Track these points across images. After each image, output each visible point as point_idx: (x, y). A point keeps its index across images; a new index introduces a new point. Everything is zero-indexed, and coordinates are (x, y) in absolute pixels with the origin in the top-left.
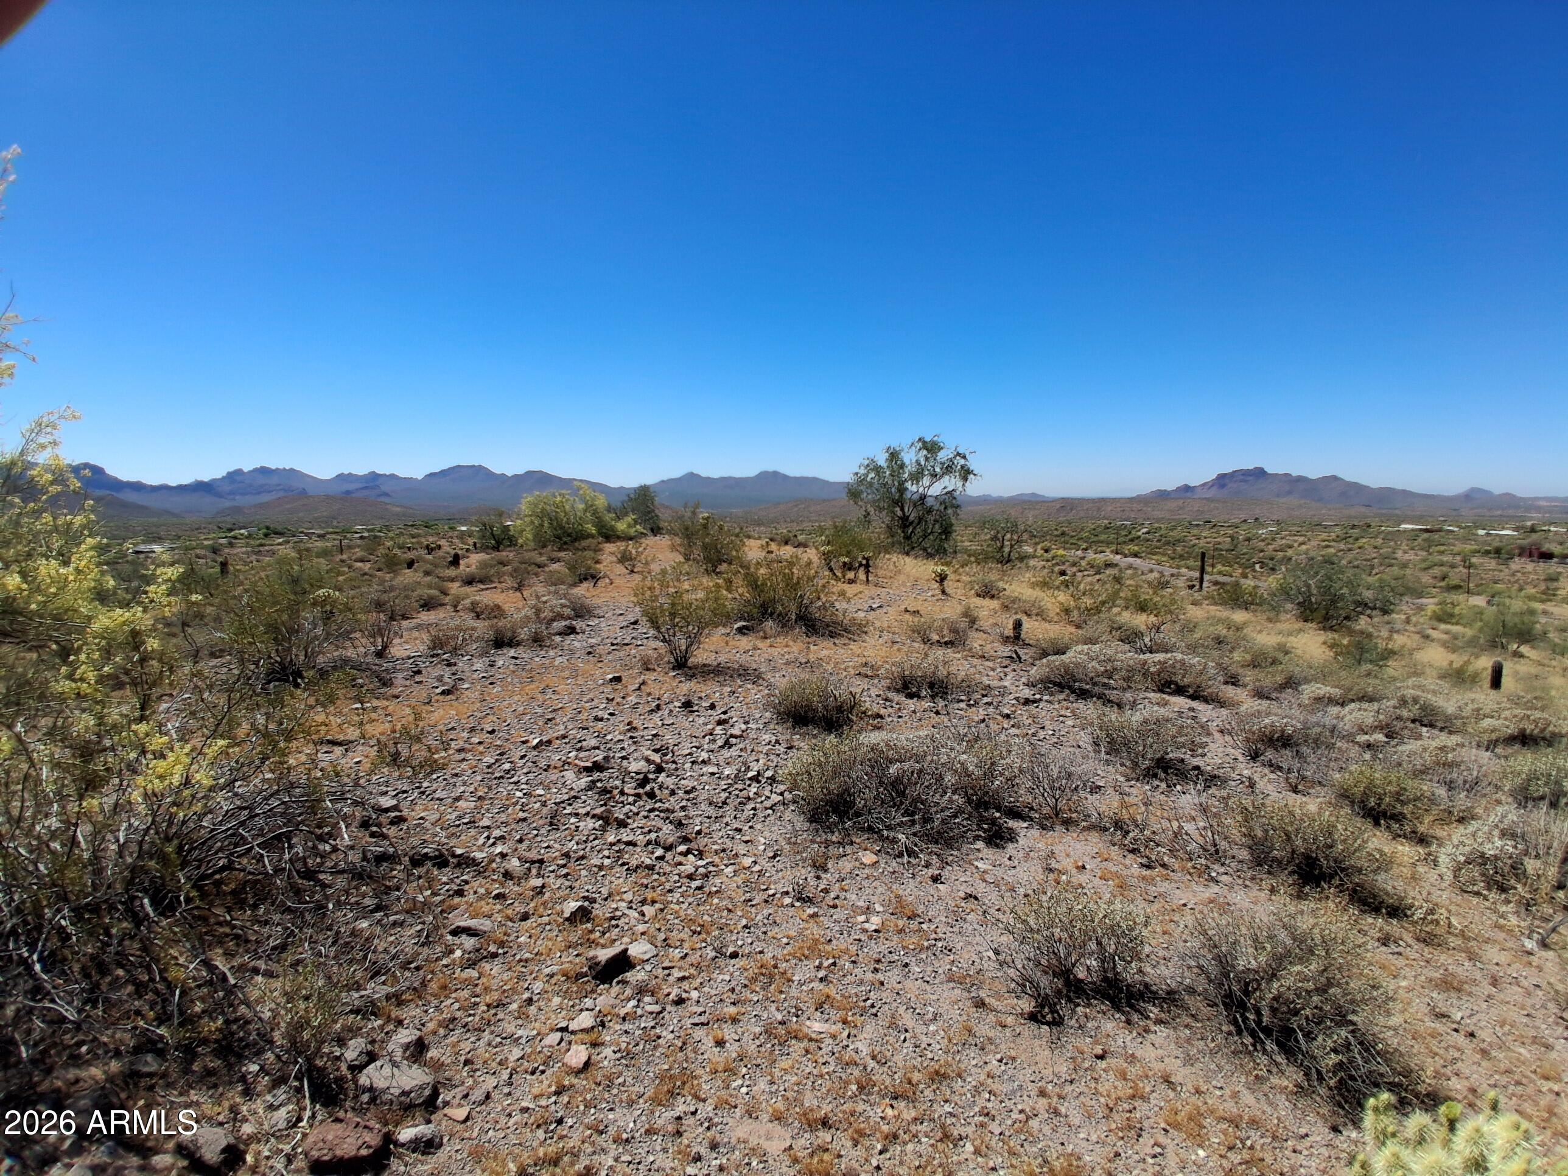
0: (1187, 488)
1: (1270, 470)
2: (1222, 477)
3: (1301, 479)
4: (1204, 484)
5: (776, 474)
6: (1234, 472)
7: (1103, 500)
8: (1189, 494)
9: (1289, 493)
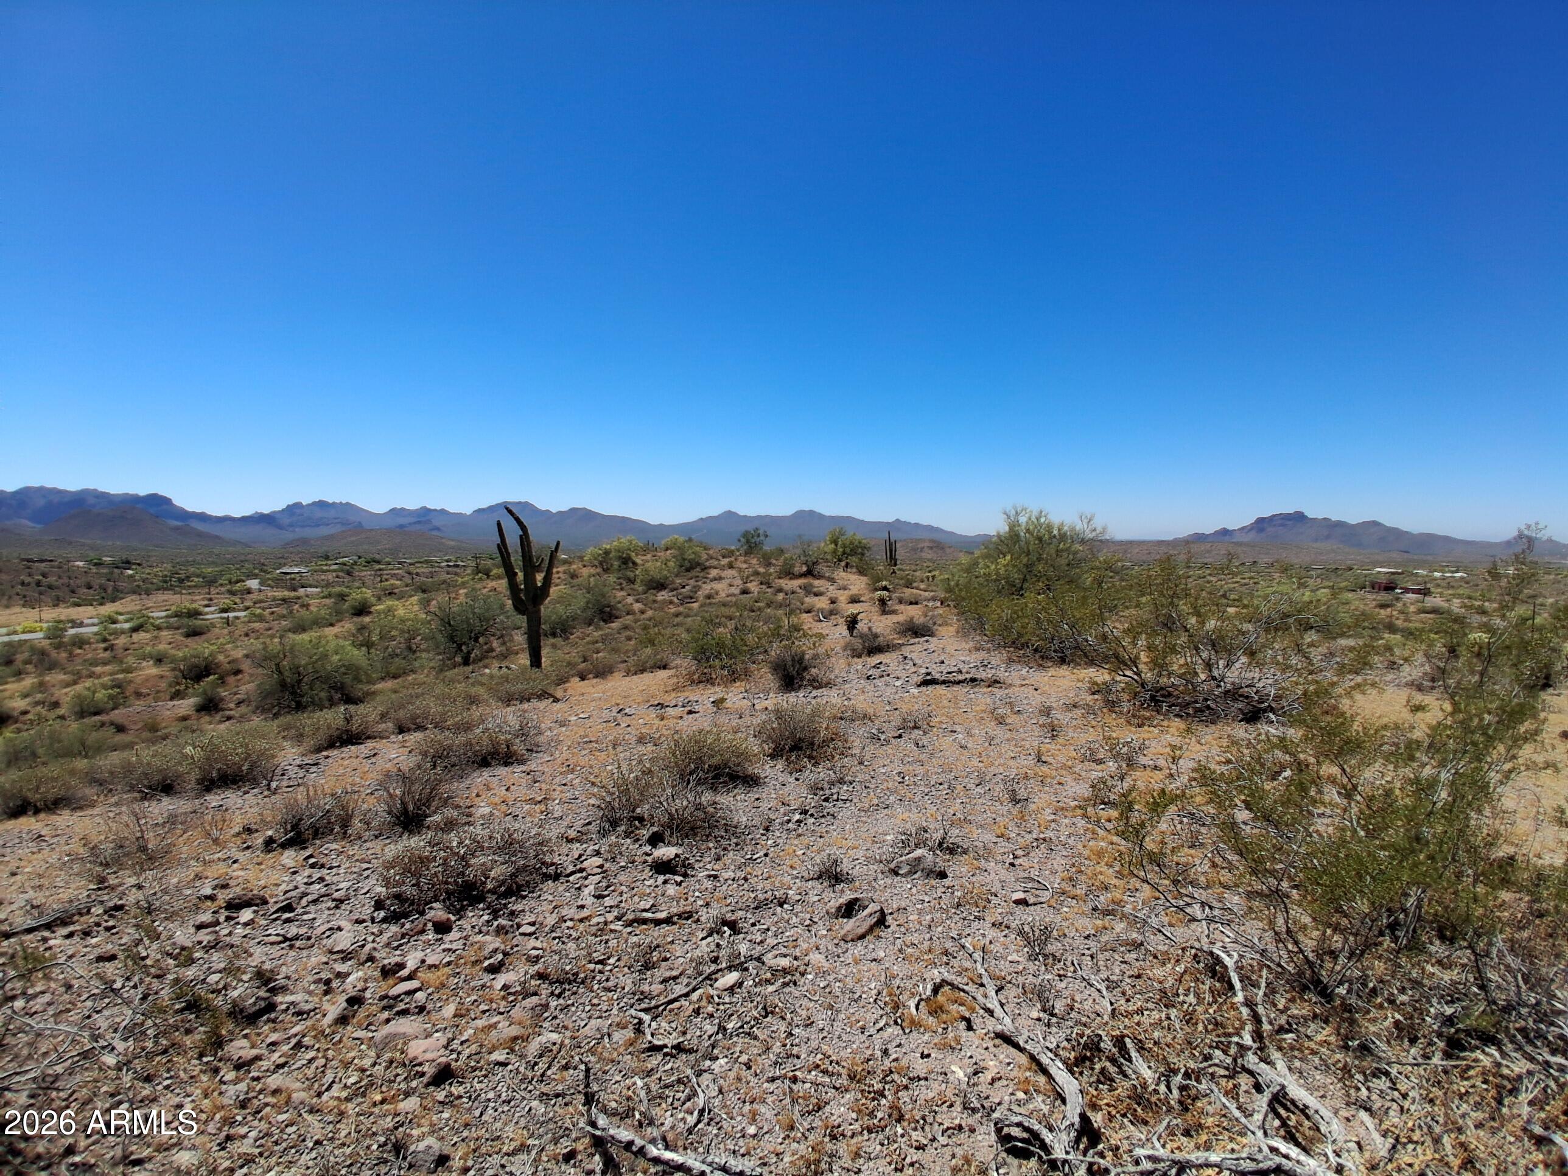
0: (1225, 532)
1: (1310, 514)
2: (1260, 521)
3: (1340, 524)
4: (1243, 528)
5: (812, 513)
6: (1274, 516)
7: (1131, 543)
8: (1227, 538)
9: (1328, 537)
